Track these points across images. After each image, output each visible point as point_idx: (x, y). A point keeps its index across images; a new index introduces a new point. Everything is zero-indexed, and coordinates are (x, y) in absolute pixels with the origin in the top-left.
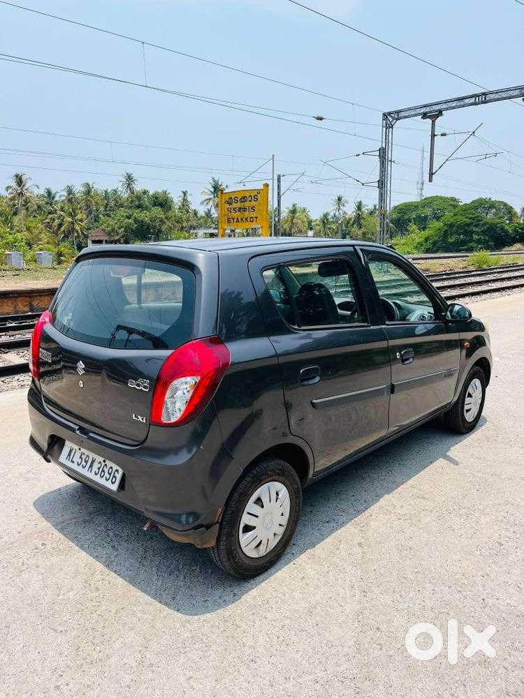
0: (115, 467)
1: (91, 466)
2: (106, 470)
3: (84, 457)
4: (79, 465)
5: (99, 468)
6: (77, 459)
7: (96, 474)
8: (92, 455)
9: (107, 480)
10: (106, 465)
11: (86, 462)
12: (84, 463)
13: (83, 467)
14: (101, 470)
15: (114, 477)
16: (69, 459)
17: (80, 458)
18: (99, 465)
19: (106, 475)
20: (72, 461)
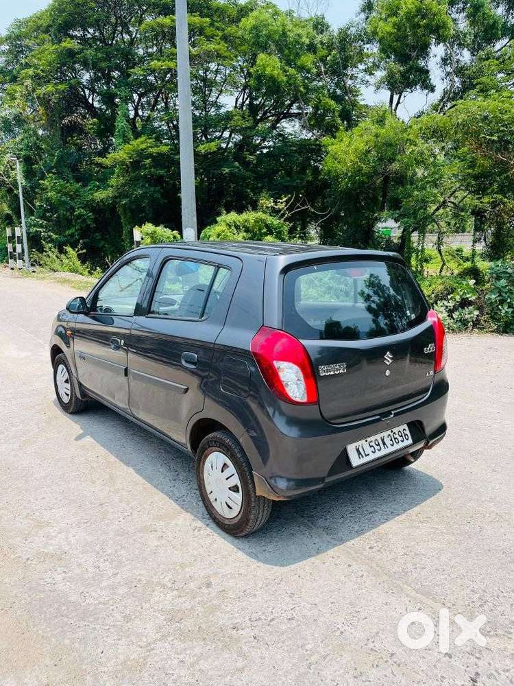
0: (401, 428)
1: (384, 444)
2: (397, 436)
3: (373, 444)
4: (374, 452)
5: (391, 440)
6: (368, 450)
7: (392, 445)
8: (378, 437)
9: (403, 441)
10: (394, 433)
11: (378, 445)
12: (377, 447)
13: (379, 450)
14: (393, 439)
15: (405, 435)
16: (363, 457)
17: (371, 446)
18: (390, 438)
19: (400, 439)
20: (366, 455)
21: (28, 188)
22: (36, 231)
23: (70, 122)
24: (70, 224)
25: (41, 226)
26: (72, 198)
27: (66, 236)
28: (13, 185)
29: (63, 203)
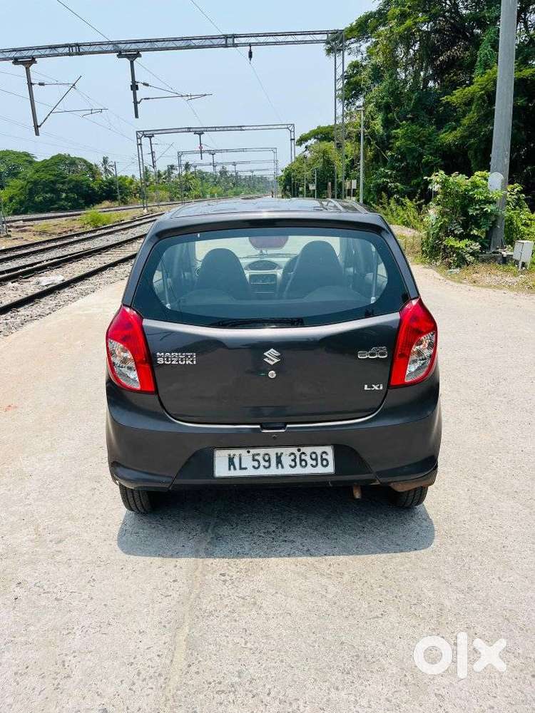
0: (320, 450)
1: (279, 462)
2: (306, 458)
3: (258, 458)
4: (256, 468)
5: (294, 460)
6: (248, 463)
7: (293, 467)
8: (272, 452)
9: (314, 466)
10: (303, 453)
11: (268, 461)
12: (264, 463)
13: (267, 468)
14: (298, 460)
15: (324, 459)
16: (235, 469)
17: (254, 460)
18: (293, 457)
19: (310, 462)
20: (241, 468)
21: (384, 137)
22: (384, 182)
23: (448, 57)
24: (419, 172)
25: (390, 177)
26: (423, 145)
27: (411, 187)
28: (371, 136)
29: (411, 150)
